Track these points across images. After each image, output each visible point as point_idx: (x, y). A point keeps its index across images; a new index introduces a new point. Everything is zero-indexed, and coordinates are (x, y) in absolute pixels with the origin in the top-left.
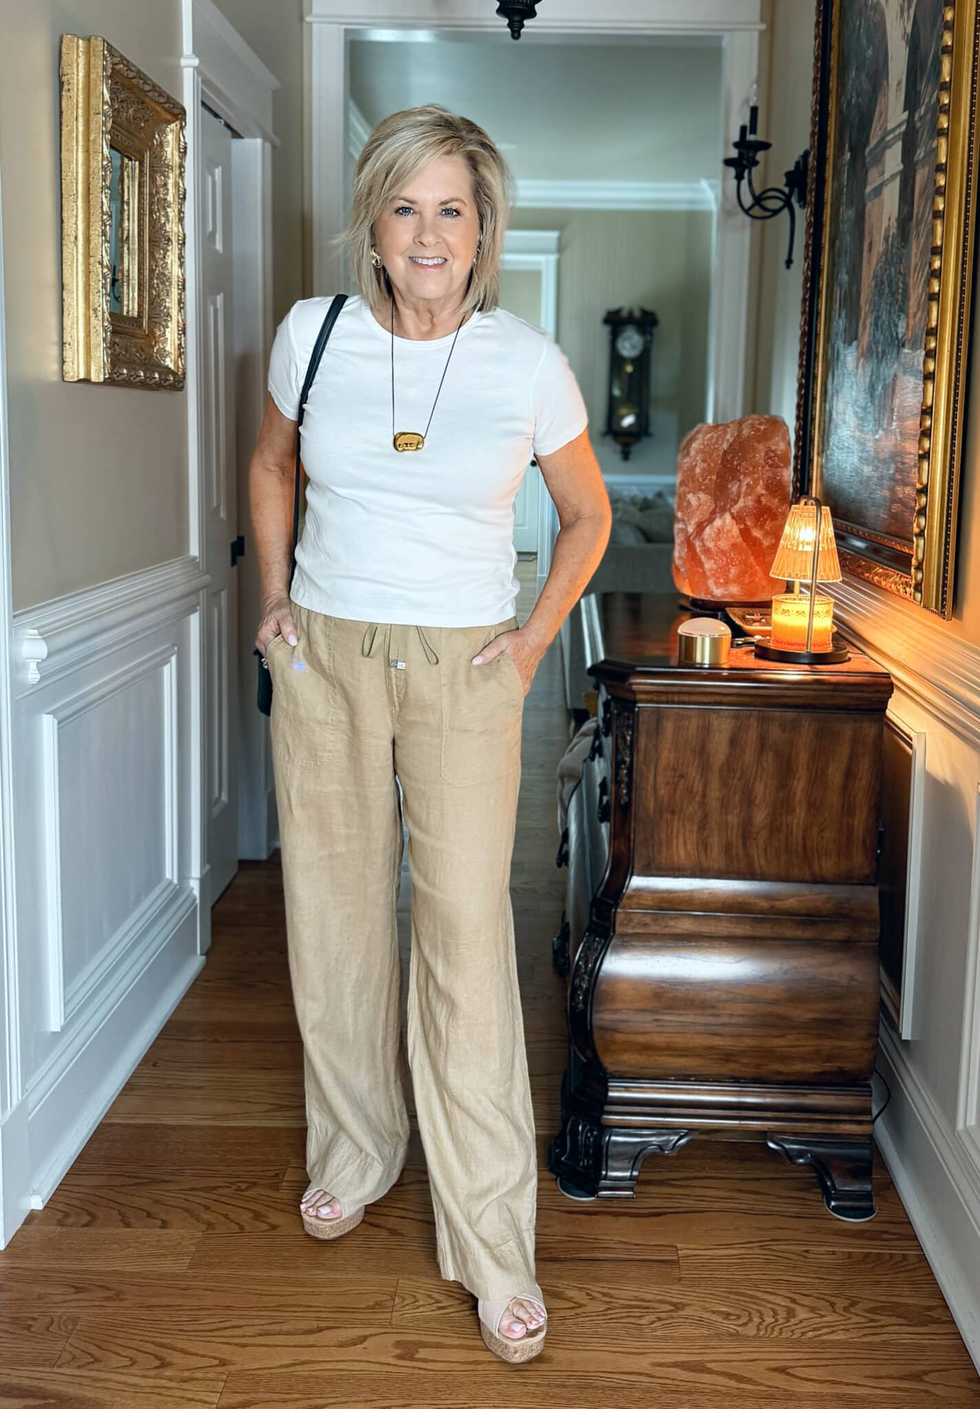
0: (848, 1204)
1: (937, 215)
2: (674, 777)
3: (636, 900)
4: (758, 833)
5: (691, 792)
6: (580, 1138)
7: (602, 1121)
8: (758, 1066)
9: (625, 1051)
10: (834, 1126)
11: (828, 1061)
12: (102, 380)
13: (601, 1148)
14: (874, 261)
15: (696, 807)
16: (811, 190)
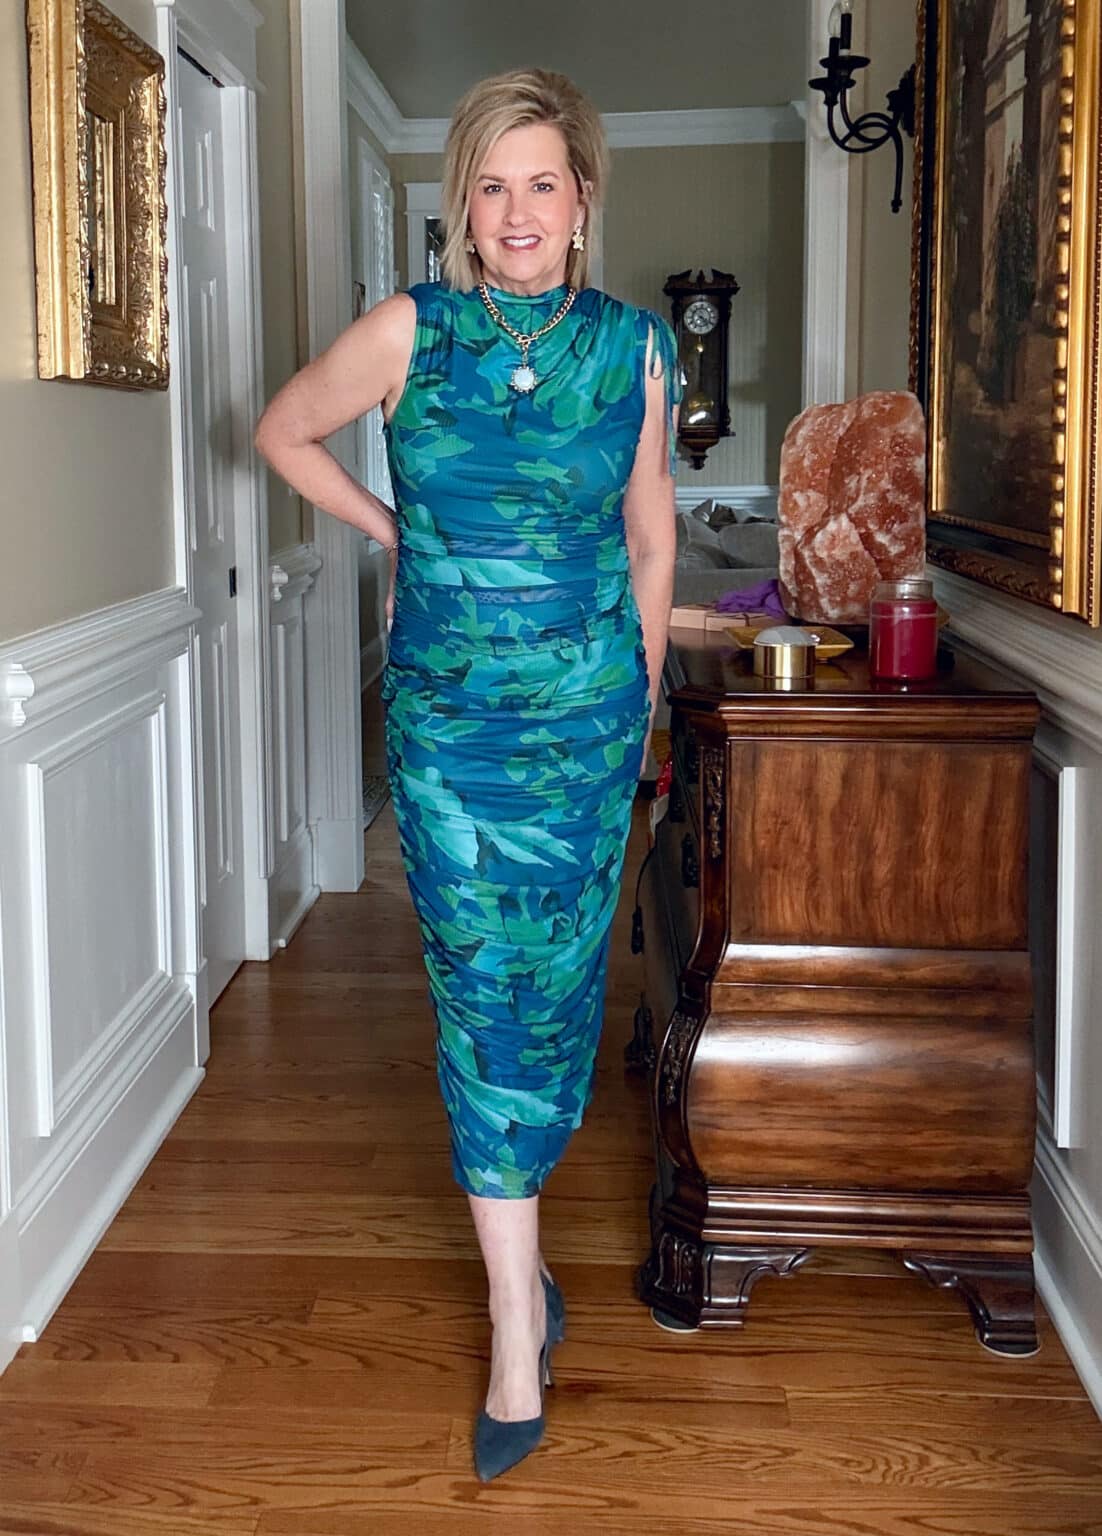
0: (1005, 1336)
1: (1066, 139)
2: (776, 823)
3: (734, 972)
4: (880, 890)
5: (798, 841)
6: (675, 1258)
7: (703, 1236)
8: (889, 1170)
9: (728, 1151)
10: (985, 1243)
11: (977, 1164)
12: (82, 376)
13: (701, 1268)
14: (996, 198)
15: (803, 858)
16: (919, 114)
